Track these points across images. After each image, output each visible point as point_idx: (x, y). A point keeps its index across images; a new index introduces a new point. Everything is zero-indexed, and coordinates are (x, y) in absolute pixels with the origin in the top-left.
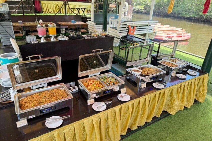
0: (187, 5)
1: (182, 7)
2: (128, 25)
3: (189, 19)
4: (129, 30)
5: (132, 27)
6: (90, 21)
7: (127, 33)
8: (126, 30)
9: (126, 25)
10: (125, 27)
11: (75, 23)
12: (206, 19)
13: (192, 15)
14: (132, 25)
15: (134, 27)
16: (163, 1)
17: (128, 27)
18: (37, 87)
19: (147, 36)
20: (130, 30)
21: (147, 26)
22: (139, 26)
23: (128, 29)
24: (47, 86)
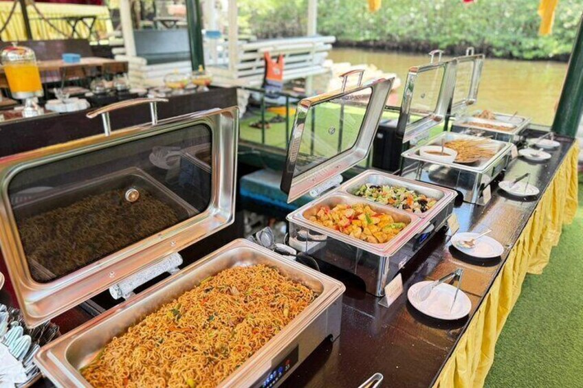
0: (353, 10)
1: (341, 17)
2: (263, 50)
3: (363, 46)
4: (266, 67)
5: (273, 57)
6: (124, 54)
7: (262, 77)
8: (258, 68)
9: (255, 51)
10: (254, 60)
11: (79, 61)
12: (401, 43)
13: (367, 36)
14: (273, 52)
15: (278, 58)
16: (293, 3)
17: (261, 59)
18: (141, 283)
19: (309, 84)
20: (269, 65)
21: (308, 53)
22: (291, 55)
23: (263, 63)
24: (181, 267)
